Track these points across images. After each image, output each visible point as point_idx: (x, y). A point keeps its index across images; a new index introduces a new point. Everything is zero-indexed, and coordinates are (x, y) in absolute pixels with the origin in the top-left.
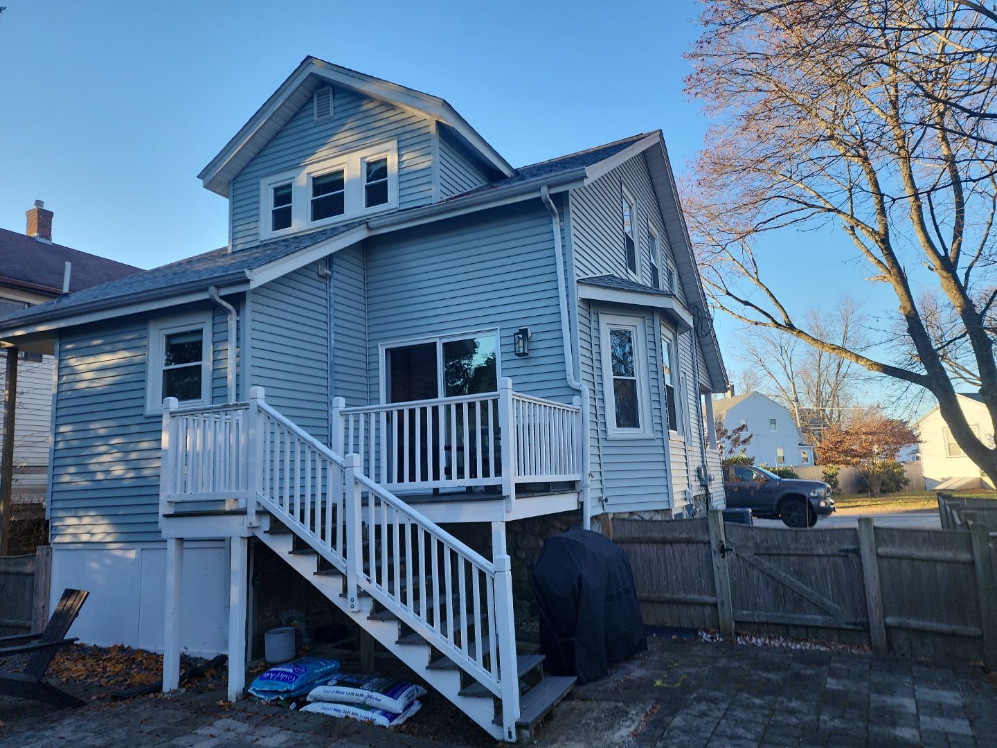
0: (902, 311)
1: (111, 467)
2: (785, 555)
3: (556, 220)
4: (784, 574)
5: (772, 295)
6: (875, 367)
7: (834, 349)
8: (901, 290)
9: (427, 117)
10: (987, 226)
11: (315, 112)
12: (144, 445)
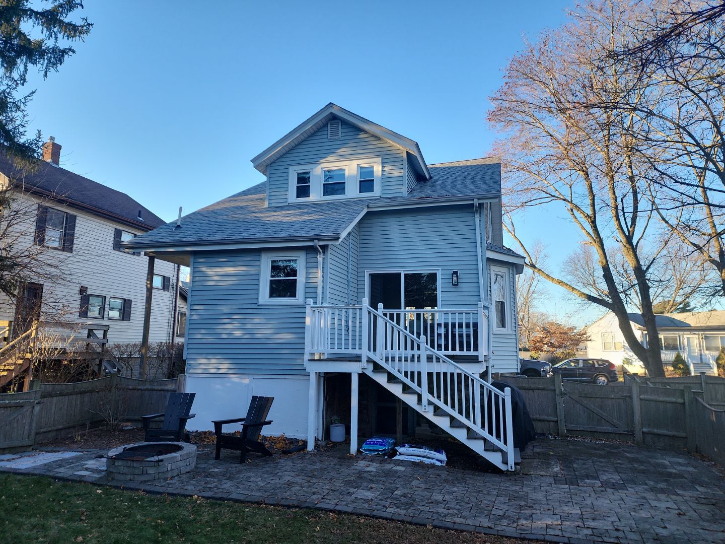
0: (601, 264)
1: (233, 331)
2: (594, 398)
3: (477, 216)
4: (593, 407)
5: (522, 246)
6: (583, 296)
7: (559, 283)
8: (601, 252)
9: (401, 148)
10: (648, 218)
11: (329, 132)
12: (257, 321)
